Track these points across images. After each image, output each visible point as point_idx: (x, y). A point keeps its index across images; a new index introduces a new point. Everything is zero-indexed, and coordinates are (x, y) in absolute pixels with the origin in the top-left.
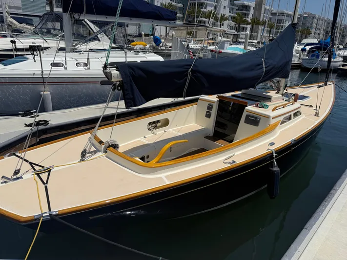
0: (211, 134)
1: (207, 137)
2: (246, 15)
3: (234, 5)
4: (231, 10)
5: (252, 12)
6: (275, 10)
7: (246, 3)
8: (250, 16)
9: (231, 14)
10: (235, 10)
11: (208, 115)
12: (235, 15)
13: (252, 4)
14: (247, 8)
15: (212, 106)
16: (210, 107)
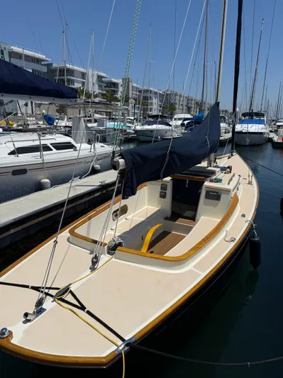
0: (169, 213)
1: (166, 219)
2: (115, 92)
3: (102, 82)
4: (100, 86)
5: (121, 89)
6: (141, 88)
7: (114, 80)
8: (119, 93)
9: (100, 91)
10: (103, 87)
11: (163, 196)
12: (105, 92)
13: (119, 81)
14: (115, 85)
15: (166, 186)
16: (164, 188)
